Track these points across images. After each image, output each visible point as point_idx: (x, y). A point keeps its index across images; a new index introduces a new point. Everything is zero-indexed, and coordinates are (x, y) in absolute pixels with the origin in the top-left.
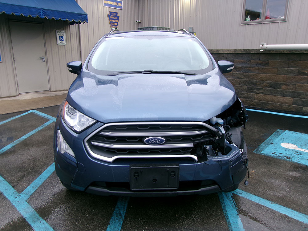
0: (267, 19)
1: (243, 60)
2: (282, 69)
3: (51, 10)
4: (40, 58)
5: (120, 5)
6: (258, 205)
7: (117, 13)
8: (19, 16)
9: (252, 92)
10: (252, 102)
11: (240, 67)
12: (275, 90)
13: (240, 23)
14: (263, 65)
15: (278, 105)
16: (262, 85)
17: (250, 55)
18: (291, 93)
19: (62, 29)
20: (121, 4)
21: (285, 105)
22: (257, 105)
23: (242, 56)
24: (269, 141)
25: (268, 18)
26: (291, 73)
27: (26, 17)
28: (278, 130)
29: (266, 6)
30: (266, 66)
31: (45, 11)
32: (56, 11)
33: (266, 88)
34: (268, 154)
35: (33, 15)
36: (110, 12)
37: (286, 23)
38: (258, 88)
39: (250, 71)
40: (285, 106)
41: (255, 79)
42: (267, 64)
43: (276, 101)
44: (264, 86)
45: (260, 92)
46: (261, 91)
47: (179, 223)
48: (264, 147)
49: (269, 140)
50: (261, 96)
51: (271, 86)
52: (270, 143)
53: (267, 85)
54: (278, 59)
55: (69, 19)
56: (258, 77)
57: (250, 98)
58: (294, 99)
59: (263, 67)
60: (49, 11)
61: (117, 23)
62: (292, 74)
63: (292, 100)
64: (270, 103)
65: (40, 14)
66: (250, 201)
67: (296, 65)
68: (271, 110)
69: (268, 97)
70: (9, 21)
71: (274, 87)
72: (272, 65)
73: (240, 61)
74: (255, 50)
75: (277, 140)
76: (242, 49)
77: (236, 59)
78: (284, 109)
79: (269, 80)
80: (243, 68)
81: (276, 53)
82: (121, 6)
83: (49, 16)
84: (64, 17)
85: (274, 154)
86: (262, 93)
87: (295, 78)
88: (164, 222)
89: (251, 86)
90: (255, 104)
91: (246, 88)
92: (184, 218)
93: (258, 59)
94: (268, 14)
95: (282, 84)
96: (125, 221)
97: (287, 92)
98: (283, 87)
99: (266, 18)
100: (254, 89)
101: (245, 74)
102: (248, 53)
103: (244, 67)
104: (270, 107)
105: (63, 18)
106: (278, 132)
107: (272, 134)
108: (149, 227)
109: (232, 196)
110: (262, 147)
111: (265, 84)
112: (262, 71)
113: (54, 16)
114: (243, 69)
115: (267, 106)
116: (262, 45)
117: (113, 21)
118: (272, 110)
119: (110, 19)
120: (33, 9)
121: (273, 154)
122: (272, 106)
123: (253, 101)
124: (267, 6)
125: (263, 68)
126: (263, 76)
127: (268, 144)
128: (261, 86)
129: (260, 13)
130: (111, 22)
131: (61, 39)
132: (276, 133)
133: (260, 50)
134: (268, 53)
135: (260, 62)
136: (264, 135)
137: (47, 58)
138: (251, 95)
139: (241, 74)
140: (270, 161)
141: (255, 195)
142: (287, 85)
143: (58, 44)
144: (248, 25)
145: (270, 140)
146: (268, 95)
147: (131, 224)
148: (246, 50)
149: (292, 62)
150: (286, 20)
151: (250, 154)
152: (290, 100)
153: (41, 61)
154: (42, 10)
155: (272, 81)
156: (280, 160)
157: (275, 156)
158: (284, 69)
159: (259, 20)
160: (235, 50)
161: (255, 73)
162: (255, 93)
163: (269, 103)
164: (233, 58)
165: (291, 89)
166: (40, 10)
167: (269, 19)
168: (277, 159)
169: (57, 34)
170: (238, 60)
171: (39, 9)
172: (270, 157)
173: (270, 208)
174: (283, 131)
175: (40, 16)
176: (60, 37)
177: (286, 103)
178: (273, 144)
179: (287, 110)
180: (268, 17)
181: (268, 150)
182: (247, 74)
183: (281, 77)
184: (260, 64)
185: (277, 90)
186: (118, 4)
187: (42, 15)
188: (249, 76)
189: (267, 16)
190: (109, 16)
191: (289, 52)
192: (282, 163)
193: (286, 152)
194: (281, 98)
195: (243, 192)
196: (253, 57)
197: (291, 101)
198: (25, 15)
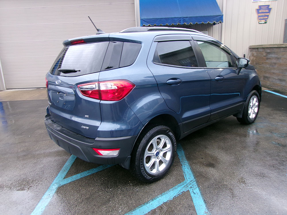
3: (190, 17)
7: (268, 6)
19: (205, 30)
31: (185, 19)
32: (194, 17)
35: (175, 24)
36: (260, 6)
55: (205, 22)
60: (188, 18)
61: (268, 16)
65: (180, 22)
83: (188, 22)
84: (200, 21)
105: (199, 22)
113: (192, 22)
117: (263, 14)
119: (258, 13)
120: (175, 19)
130: (259, 16)
154: (183, 19)
171: (181, 18)
175: (181, 23)
187: (182, 22)
190: (258, 11)
198: (169, 24)
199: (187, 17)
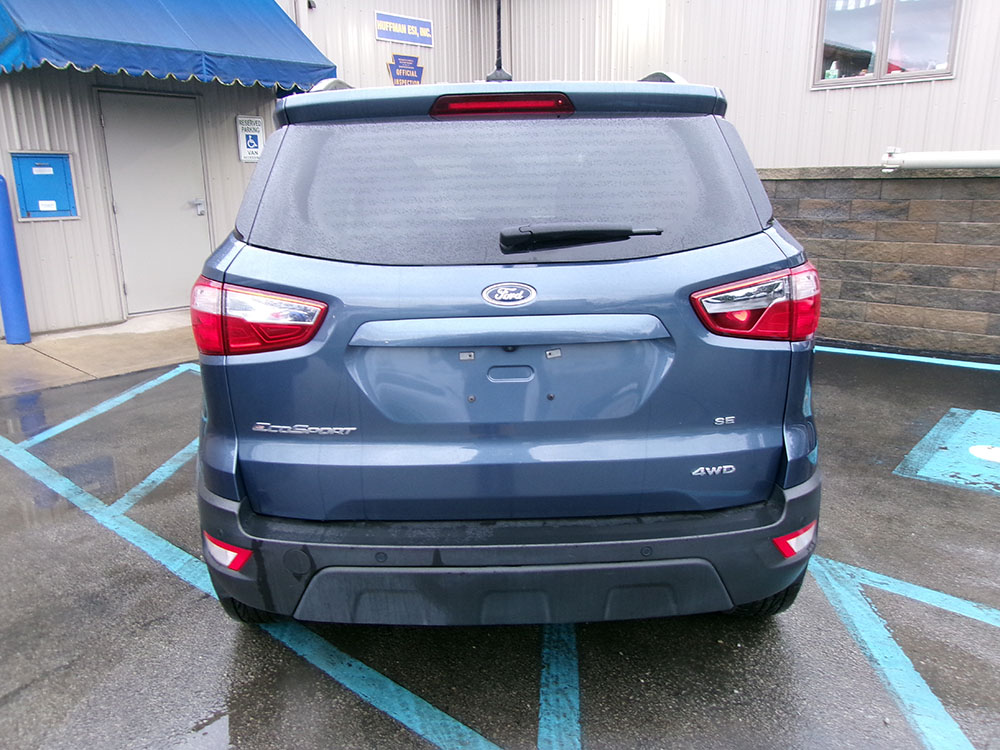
0: (893, 72)
1: (827, 201)
2: (950, 226)
3: (231, 56)
4: (190, 203)
5: (424, 32)
6: (941, 613)
7: (415, 60)
8: (138, 77)
9: (858, 297)
10: (860, 329)
11: (818, 223)
12: (930, 291)
13: (808, 84)
14: (891, 216)
15: (939, 335)
16: (890, 275)
17: (852, 183)
18: (980, 298)
20: (428, 30)
21: (964, 336)
22: (875, 336)
23: (824, 187)
24: (932, 441)
25: (898, 68)
26: (979, 236)
27: (159, 80)
28: (953, 410)
29: (889, 33)
30: (903, 216)
31: (213, 61)
32: (246, 58)
33: (905, 285)
34: (940, 478)
35: (180, 74)
36: (396, 57)
37: (955, 84)
38: (877, 286)
39: (850, 233)
40: (961, 340)
41: (866, 257)
42: (905, 211)
43: (934, 322)
44: (896, 280)
45: (882, 298)
46: (886, 295)
47: (732, 661)
48: (921, 458)
49: (931, 438)
50: (887, 310)
51: (917, 278)
52: (937, 447)
53: (905, 274)
54: (939, 195)
55: (282, 81)
56: (876, 250)
57: (851, 316)
58: (991, 317)
59: (890, 220)
60: (225, 60)
62: (984, 241)
63: (985, 319)
64: (917, 331)
65: (199, 69)
66: (918, 602)
67: (995, 213)
68: (920, 350)
69: (909, 312)
70: (99, 91)
71: (927, 280)
72: (919, 214)
73: (821, 203)
74: (866, 168)
75: (955, 438)
76: (822, 166)
77: (807, 199)
78: (960, 346)
79: (911, 260)
80: (828, 224)
81: (934, 176)
82: (429, 35)
83: (225, 73)
84: (267, 78)
85: (955, 479)
86: (891, 299)
87: (991, 251)
88: (692, 660)
89: (853, 279)
90: (868, 334)
91: (839, 285)
92: (742, 649)
93: (876, 196)
94: (895, 55)
95: (951, 271)
96: (581, 658)
97: (968, 296)
98: (956, 280)
99: (891, 68)
100: (864, 290)
101: (834, 243)
102: (843, 180)
103: (829, 221)
104: (915, 344)
105: (266, 81)
106: (953, 414)
107: (938, 421)
108: (652, 672)
109: (861, 592)
110: (915, 460)
111: (897, 272)
112: (887, 234)
113: (242, 76)
114: (827, 226)
115: (905, 341)
116: (890, 155)
117: (405, 82)
118: (923, 352)
119: (395, 76)
120: (179, 57)
121: (952, 476)
122: (923, 340)
123: (859, 326)
124: (892, 32)
125: (890, 225)
126: (892, 247)
127: (932, 450)
128: (885, 279)
129: (871, 53)
131: (251, 144)
132: (950, 419)
133: (884, 171)
134: (907, 177)
135: (881, 205)
136: (914, 426)
137: (208, 204)
138: (854, 307)
139: (823, 243)
140: (948, 496)
141: (928, 587)
142: (970, 274)
143: (242, 158)
144: (832, 92)
145: (936, 438)
146: (909, 304)
147: (601, 665)
148: (836, 168)
149: (984, 204)
150: (954, 74)
151: (884, 479)
152: (978, 319)
153: (193, 211)
154: (206, 59)
155: (922, 261)
156: (978, 494)
157: (962, 482)
158: (957, 226)
159: (869, 75)
160: (803, 170)
161: (867, 239)
162: (869, 300)
163: (912, 331)
164: (795, 196)
165: (981, 287)
166: (199, 58)
167: (899, 72)
168: (967, 491)
169: (240, 127)
170: (812, 201)
171: (198, 54)
172: (946, 487)
173: (979, 619)
174: (968, 412)
175: (200, 76)
176: (247, 136)
177: (966, 329)
178: (946, 448)
179: (972, 351)
180: (897, 64)
181: (934, 467)
182: (842, 243)
183: (948, 251)
184: (882, 212)
185: (936, 290)
186: (418, 31)
187: (205, 71)
188: (847, 249)
189: (893, 63)
190: (393, 68)
191: (974, 173)
192: (983, 501)
193: (991, 472)
194: (951, 315)
195: (891, 579)
196: (861, 191)
197: (982, 324)
198: (157, 73)
199: (222, 57)
